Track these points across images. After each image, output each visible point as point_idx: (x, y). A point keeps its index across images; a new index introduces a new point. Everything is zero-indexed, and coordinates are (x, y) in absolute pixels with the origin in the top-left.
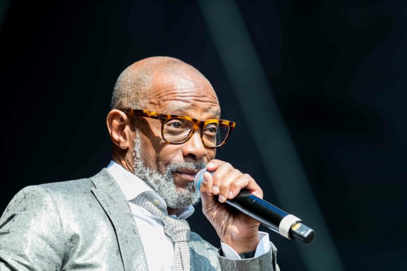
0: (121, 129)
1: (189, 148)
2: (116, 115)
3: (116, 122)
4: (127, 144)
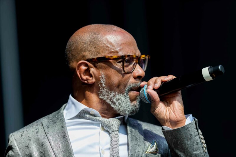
4: (94, 80)
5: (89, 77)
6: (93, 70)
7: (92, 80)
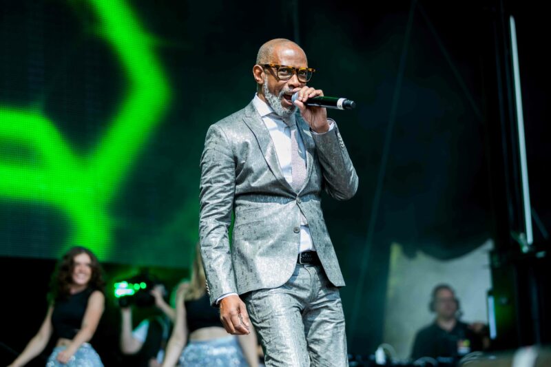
0: (259, 74)
1: (291, 82)
2: (257, 67)
3: (257, 71)
4: (262, 82)
5: (260, 79)
6: (263, 74)
7: (261, 82)
